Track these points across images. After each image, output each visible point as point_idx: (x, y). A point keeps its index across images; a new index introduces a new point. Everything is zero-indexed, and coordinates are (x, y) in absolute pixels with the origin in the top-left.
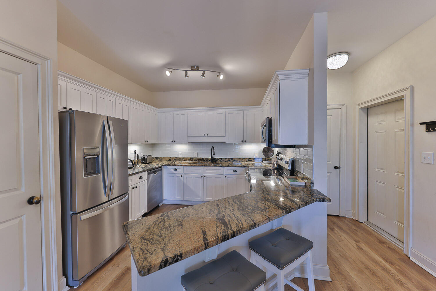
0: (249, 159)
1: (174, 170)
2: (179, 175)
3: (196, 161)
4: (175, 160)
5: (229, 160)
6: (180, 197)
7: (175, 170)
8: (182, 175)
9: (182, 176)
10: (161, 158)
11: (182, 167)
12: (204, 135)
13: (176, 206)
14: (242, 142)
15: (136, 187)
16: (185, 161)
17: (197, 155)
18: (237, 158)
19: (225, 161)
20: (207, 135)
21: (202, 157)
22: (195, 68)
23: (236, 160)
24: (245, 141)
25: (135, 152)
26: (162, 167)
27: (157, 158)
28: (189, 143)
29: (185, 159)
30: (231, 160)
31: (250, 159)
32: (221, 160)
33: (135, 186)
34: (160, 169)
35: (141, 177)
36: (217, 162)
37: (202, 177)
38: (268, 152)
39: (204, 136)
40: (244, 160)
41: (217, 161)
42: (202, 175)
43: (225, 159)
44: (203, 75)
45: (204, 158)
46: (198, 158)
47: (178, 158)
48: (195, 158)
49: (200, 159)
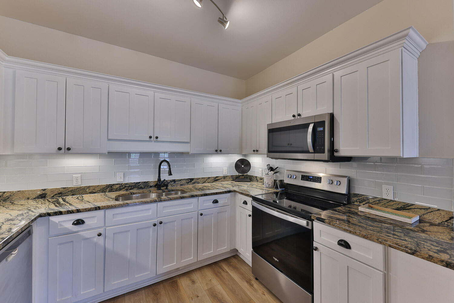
0: (216, 177)
1: (73, 224)
2: (92, 234)
3: (122, 190)
5: (188, 182)
7: (80, 222)
8: (101, 231)
9: (100, 235)
11: (101, 213)
12: (150, 137)
14: (215, 153)
16: (90, 193)
17: (122, 177)
18: (199, 178)
20: (157, 138)
21: (136, 182)
23: (199, 181)
24: (220, 151)
26: (32, 224)
28: (101, 155)
29: (91, 188)
30: (191, 182)
31: (218, 177)
32: (173, 183)
34: (25, 233)
37: (155, 225)
38: (243, 166)
39: (147, 139)
40: (209, 180)
42: (155, 221)
43: (180, 180)
45: (140, 182)
46: (126, 184)
47: (70, 189)
48: (117, 184)
49: (132, 186)
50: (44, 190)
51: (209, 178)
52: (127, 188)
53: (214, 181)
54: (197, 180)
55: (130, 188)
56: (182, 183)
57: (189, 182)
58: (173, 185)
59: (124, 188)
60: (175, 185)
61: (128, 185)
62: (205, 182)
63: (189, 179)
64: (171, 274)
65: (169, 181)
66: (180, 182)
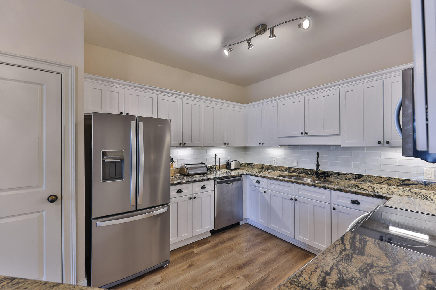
0: (405, 180)
1: (256, 182)
2: (262, 190)
3: (295, 172)
4: (268, 168)
5: (354, 177)
6: (263, 222)
7: (258, 182)
8: (265, 190)
9: (265, 192)
10: (253, 165)
11: (265, 180)
12: (302, 133)
13: (259, 232)
14: (379, 145)
15: (195, 198)
16: (280, 171)
17: (296, 164)
18: (373, 177)
19: (346, 179)
20: (306, 133)
22: (260, 29)
23: (371, 179)
24: (388, 142)
25: (216, 156)
26: (243, 176)
27: (249, 164)
29: (280, 168)
30: (359, 178)
32: (337, 175)
33: (194, 196)
34: (238, 178)
35: (204, 186)
36: (329, 179)
37: (292, 199)
39: (301, 135)
40: (390, 182)
41: (328, 176)
42: (293, 197)
43: (345, 174)
44: (272, 35)
45: (307, 169)
46: (298, 169)
47: (271, 167)
48: (293, 168)
49: (301, 171)
50: (263, 165)
51: (390, 179)
52: (298, 171)
53: (401, 185)
54: (369, 179)
55: (300, 172)
56: (347, 178)
57: (357, 178)
58: (337, 177)
59: (297, 171)
60: (339, 178)
61: (299, 170)
62: (383, 182)
63: (357, 175)
64: (313, 251)
65: (333, 173)
66: (345, 176)
